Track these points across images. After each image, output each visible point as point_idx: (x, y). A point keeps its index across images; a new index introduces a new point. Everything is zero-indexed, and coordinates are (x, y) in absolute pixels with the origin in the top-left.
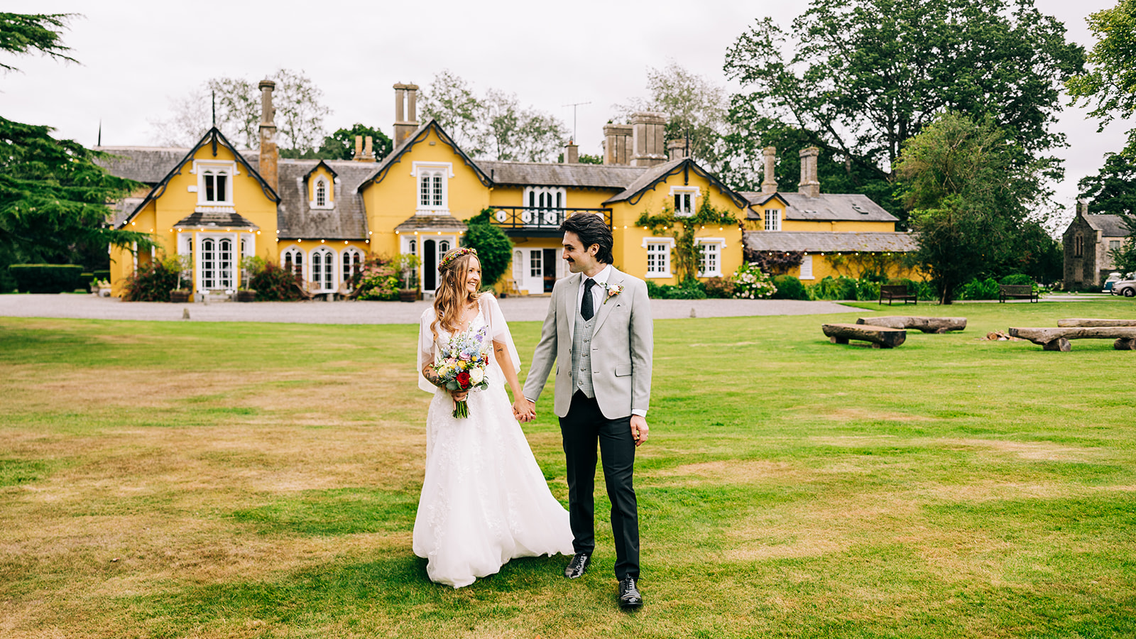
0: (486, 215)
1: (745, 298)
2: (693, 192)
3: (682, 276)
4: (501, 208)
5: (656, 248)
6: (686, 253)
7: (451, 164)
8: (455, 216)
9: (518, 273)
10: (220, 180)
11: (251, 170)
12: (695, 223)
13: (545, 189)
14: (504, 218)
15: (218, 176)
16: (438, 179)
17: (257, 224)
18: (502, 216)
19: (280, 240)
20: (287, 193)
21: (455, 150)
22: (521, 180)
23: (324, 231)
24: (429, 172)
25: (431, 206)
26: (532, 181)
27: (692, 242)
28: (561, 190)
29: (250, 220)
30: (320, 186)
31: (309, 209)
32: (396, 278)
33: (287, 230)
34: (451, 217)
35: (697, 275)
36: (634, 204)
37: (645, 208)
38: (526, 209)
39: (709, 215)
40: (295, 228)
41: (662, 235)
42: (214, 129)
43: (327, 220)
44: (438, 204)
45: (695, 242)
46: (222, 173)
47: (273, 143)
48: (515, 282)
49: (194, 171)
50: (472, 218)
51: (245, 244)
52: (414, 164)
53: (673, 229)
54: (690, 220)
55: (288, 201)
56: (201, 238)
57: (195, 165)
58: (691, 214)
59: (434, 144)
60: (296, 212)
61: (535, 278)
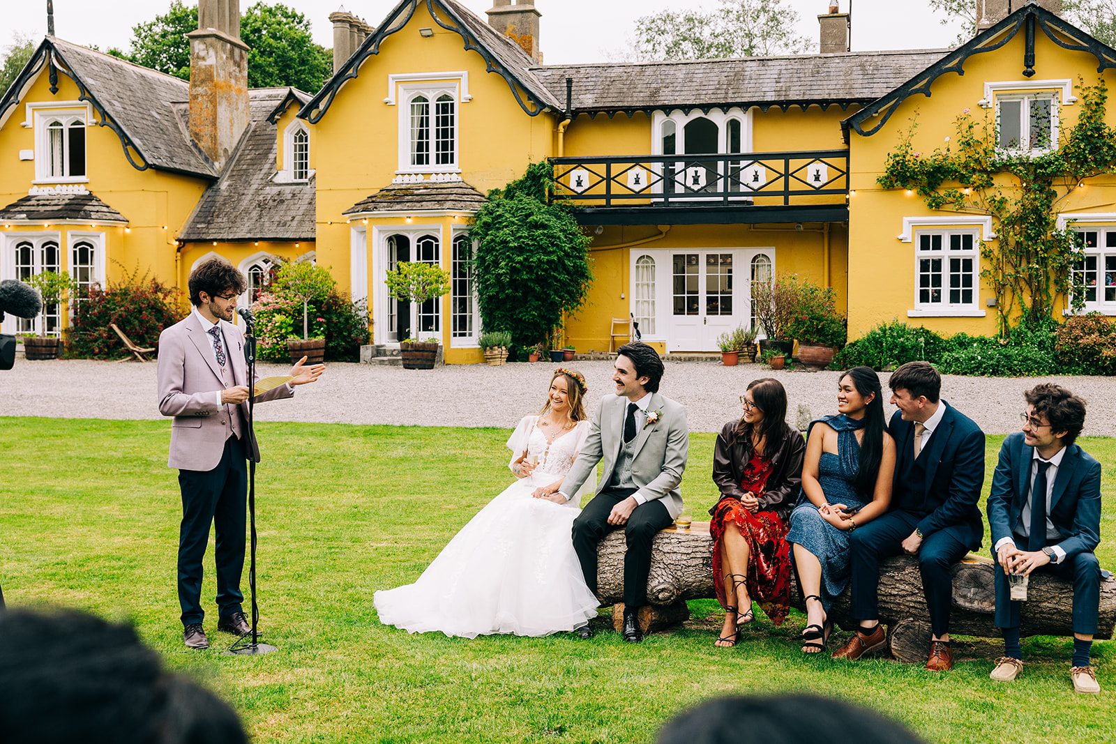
0: (535, 181)
2: (1056, 92)
3: (1016, 313)
4: (580, 162)
5: (946, 242)
6: (1022, 253)
7: (465, 73)
8: (472, 184)
9: (646, 304)
10: (77, 137)
11: (105, 114)
12: (1054, 174)
13: (696, 114)
14: (586, 185)
15: (70, 129)
16: (446, 107)
17: (125, 214)
18: (580, 179)
19: (184, 243)
20: (249, 157)
21: (467, 42)
22: (648, 99)
23: (267, 224)
24: (425, 94)
25: (433, 166)
26: (666, 98)
27: (1050, 225)
28: (736, 114)
29: (114, 207)
30: (301, 140)
31: (267, 184)
32: (290, 314)
33: (203, 226)
34: (460, 185)
35: (1062, 310)
36: (869, 134)
37: (900, 143)
38: (637, 161)
39: (1095, 150)
40: (222, 221)
41: (961, 210)
42: (47, 45)
43: (286, 202)
44: (445, 161)
45: (1061, 225)
46: (78, 123)
47: (211, 66)
48: (636, 325)
49: (28, 122)
50: (509, 185)
51: (92, 252)
52: (390, 79)
53: (990, 193)
54: (1041, 166)
55: (242, 172)
56: (10, 241)
57: (29, 111)
58: (1047, 152)
59: (429, 33)
60: (241, 192)
61: (686, 318)
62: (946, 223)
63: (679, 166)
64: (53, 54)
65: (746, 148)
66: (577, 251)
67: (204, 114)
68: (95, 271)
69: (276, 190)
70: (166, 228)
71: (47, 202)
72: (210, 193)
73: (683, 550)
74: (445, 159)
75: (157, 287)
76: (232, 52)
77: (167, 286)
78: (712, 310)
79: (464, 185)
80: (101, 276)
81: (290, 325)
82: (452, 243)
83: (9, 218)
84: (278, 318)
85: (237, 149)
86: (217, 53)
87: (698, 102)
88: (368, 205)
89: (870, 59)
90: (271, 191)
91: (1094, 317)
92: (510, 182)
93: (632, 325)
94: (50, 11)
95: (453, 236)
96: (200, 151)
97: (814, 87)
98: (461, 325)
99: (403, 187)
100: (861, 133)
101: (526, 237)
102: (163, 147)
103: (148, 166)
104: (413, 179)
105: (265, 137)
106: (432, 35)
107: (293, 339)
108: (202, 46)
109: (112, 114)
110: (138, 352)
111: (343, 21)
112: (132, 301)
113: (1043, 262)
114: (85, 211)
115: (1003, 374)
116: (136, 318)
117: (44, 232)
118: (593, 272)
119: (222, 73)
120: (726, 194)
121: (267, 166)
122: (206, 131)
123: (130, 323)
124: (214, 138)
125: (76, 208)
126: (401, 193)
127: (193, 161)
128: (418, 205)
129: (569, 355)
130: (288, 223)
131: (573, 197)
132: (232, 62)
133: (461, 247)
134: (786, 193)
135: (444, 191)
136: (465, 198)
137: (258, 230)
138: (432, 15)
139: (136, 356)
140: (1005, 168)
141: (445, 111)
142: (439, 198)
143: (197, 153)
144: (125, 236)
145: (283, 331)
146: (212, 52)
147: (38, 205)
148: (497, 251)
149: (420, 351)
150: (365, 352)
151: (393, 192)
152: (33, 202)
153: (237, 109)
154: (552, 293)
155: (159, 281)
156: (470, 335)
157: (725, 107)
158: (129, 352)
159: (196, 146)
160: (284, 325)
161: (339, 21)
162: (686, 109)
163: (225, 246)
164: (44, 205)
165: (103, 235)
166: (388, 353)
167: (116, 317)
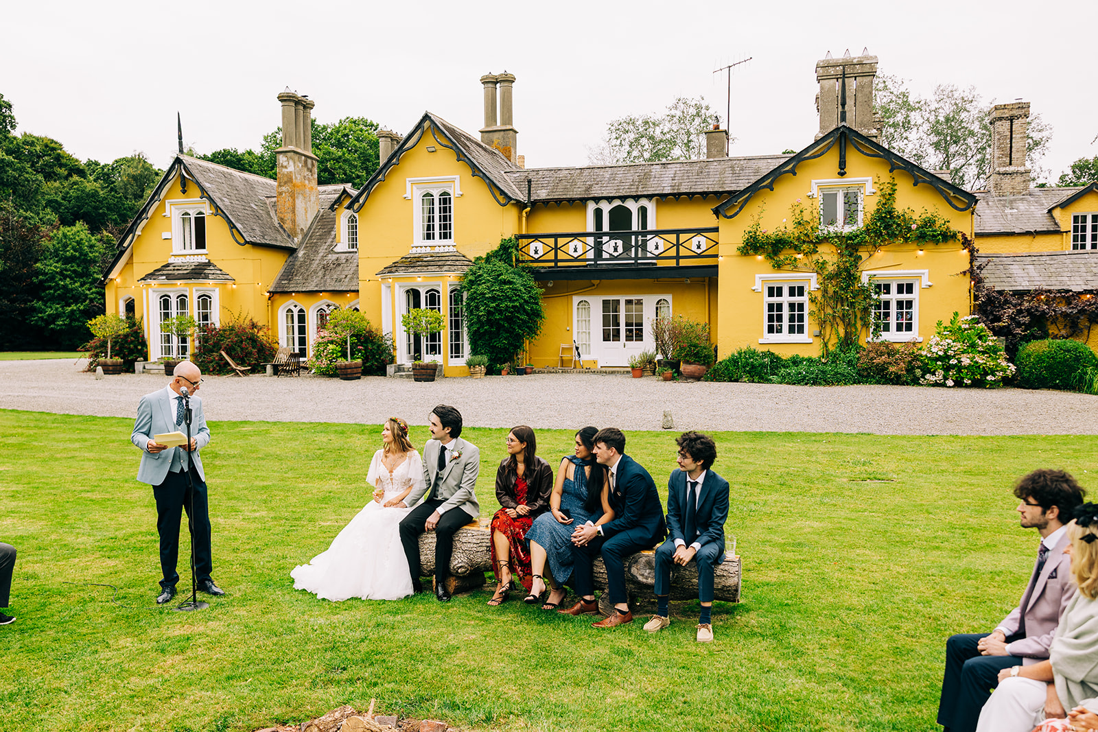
0: (505, 251)
1: (936, 384)
2: (861, 186)
3: (834, 340)
4: (536, 237)
5: (786, 291)
6: (838, 299)
7: (457, 177)
8: (463, 253)
9: (584, 334)
10: (200, 222)
11: (217, 207)
12: (859, 244)
13: (617, 203)
14: (541, 253)
15: (195, 218)
16: (445, 200)
17: (232, 275)
18: (537, 249)
19: (273, 294)
20: (318, 234)
21: (458, 155)
22: (584, 192)
23: (328, 281)
24: (431, 191)
25: (437, 241)
26: (596, 192)
27: (857, 279)
28: (644, 202)
29: (225, 271)
30: (352, 222)
31: (329, 253)
32: (339, 344)
33: (286, 282)
34: (455, 254)
35: (866, 339)
36: (731, 217)
37: (752, 223)
38: (575, 236)
39: (887, 227)
40: (298, 278)
41: (795, 269)
42: (178, 161)
43: (342, 265)
44: (445, 237)
45: (865, 280)
46: (200, 213)
47: (291, 172)
48: (577, 348)
49: (167, 213)
50: (488, 254)
51: (210, 301)
52: (407, 182)
53: (815, 257)
54: (850, 238)
55: (313, 244)
56: (155, 294)
57: (167, 206)
58: (855, 228)
59: (433, 149)
60: (312, 258)
61: (611, 343)
62: (785, 278)
63: (605, 239)
64: (182, 167)
65: (651, 226)
66: (534, 300)
67: (287, 205)
68: (213, 315)
69: (335, 256)
70: (260, 284)
71: (180, 268)
72: (291, 259)
73: (475, 541)
74: (445, 236)
75: (253, 325)
76: (306, 162)
77: (260, 324)
78: (629, 338)
79: (458, 254)
80: (217, 319)
81: (339, 352)
82: (449, 294)
83: (154, 279)
84: (331, 346)
85: (310, 228)
86: (295, 163)
87: (617, 195)
88: (391, 269)
89: (738, 162)
90: (332, 257)
91: (886, 344)
92: (489, 251)
93: (574, 348)
94: (180, 138)
95: (449, 289)
96: (285, 231)
97: (698, 183)
98: (456, 350)
99: (416, 255)
100: (726, 217)
101: (498, 291)
102: (258, 229)
103: (247, 242)
104: (423, 250)
105: (329, 220)
106: (435, 151)
107: (341, 362)
108: (285, 159)
109: (222, 207)
110: (239, 370)
111: (386, 137)
112: (237, 335)
113: (852, 305)
114: (205, 273)
115: (820, 384)
116: (239, 346)
117: (178, 288)
118: (545, 314)
119: (299, 177)
120: (637, 258)
121: (330, 240)
122: (288, 216)
123: (234, 349)
124: (294, 221)
125: (199, 272)
126: (415, 260)
127: (279, 238)
128: (425, 268)
129: (529, 370)
130: (343, 280)
131: (532, 261)
132: (306, 169)
133: (456, 296)
134: (678, 257)
135: (444, 258)
136: (457, 263)
137: (322, 285)
138: (435, 137)
139: (238, 373)
140: (825, 240)
141: (445, 202)
142: (440, 263)
143: (282, 232)
144: (233, 290)
145: (335, 355)
146: (291, 163)
147: (174, 270)
148: (478, 300)
149: (424, 369)
150: (390, 369)
151: (409, 259)
152: (171, 268)
153: (310, 201)
154: (516, 328)
155: (254, 321)
156: (463, 357)
157: (636, 198)
158: (233, 370)
159: (282, 227)
160: (335, 351)
161: (383, 137)
162: (610, 199)
163: (301, 296)
164: (178, 270)
165: (217, 290)
166: (406, 370)
167: (225, 346)
